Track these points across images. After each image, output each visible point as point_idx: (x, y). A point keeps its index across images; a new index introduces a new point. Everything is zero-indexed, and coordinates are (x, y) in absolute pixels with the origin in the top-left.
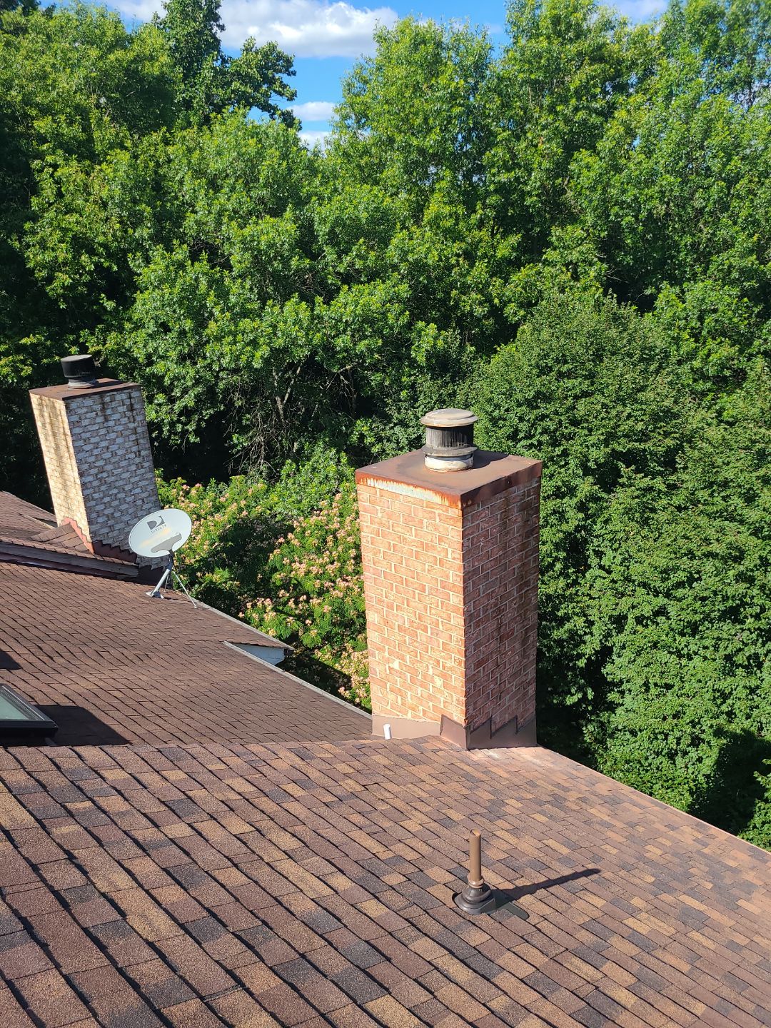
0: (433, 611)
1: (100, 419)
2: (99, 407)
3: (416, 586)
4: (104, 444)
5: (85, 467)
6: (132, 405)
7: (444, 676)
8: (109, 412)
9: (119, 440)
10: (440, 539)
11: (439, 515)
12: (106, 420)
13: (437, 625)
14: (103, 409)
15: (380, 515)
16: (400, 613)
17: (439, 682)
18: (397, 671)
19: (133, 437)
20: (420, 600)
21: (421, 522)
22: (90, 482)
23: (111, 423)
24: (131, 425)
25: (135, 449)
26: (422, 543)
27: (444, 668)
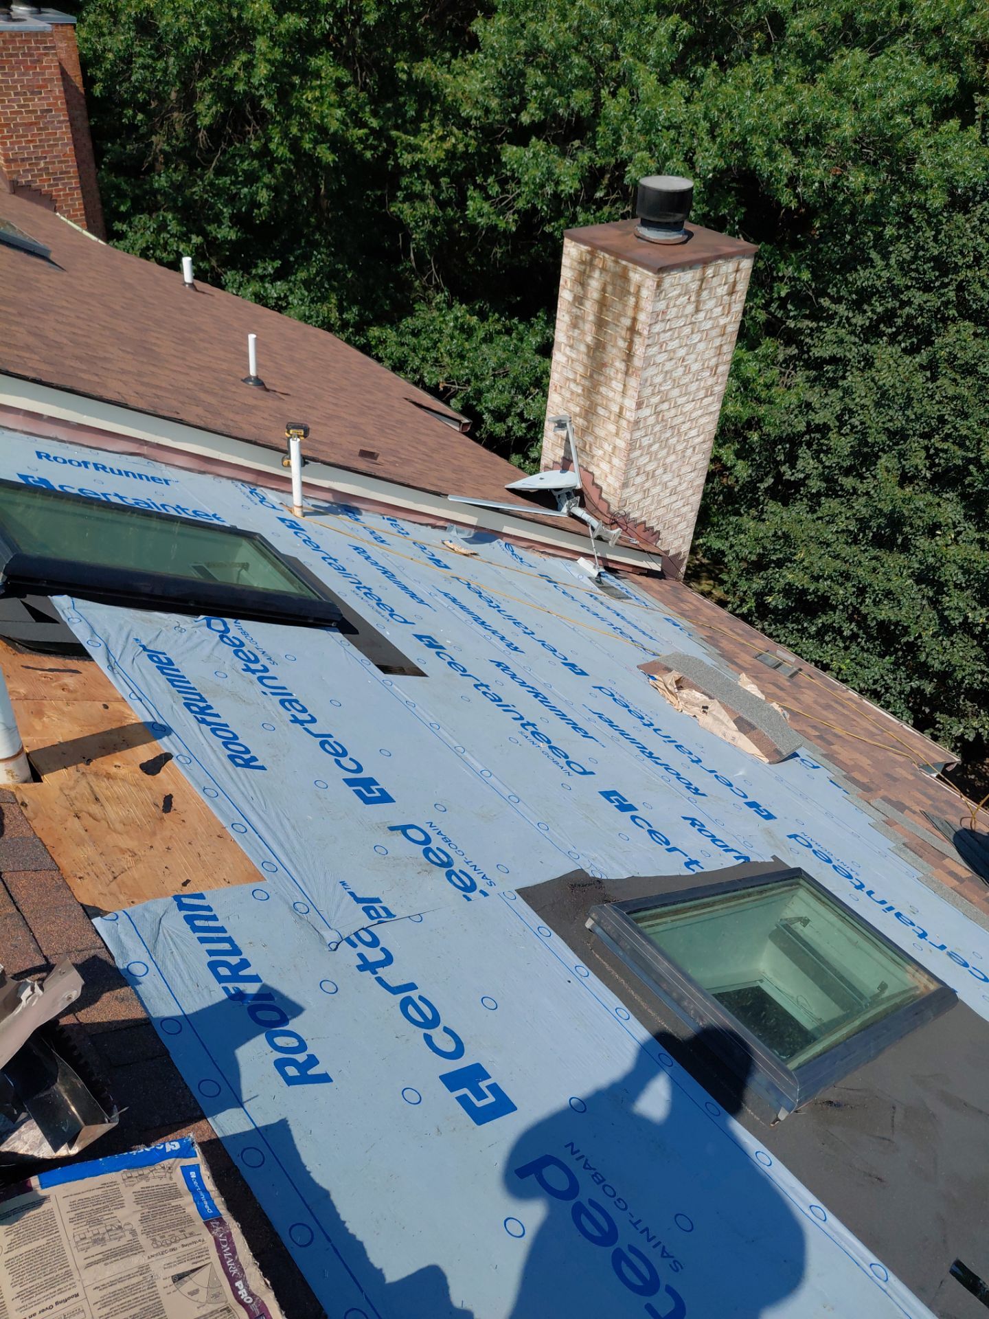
1: (690, 308)
2: (694, 286)
4: (682, 352)
5: (648, 391)
6: (735, 283)
8: (705, 294)
9: (701, 346)
12: (697, 310)
14: (700, 289)
19: (717, 342)
22: (645, 419)
23: (701, 315)
24: (722, 321)
25: (713, 362)
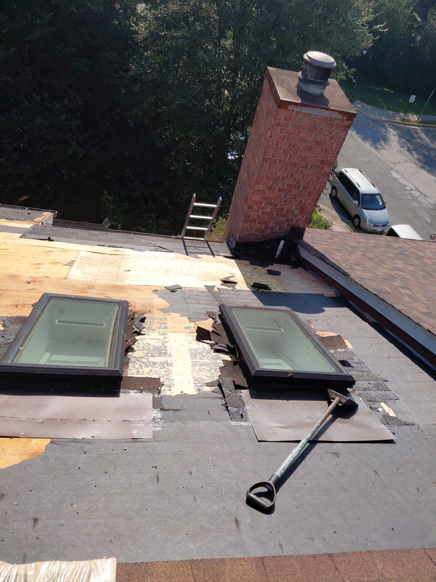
0: (309, 177)
3: (302, 166)
7: (302, 208)
10: (331, 138)
11: (337, 125)
13: (309, 184)
15: (290, 127)
16: (283, 182)
17: (297, 212)
18: (267, 213)
20: (301, 172)
21: (322, 129)
26: (317, 142)
27: (304, 204)
